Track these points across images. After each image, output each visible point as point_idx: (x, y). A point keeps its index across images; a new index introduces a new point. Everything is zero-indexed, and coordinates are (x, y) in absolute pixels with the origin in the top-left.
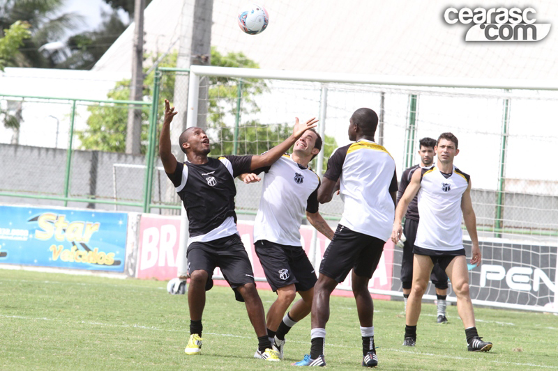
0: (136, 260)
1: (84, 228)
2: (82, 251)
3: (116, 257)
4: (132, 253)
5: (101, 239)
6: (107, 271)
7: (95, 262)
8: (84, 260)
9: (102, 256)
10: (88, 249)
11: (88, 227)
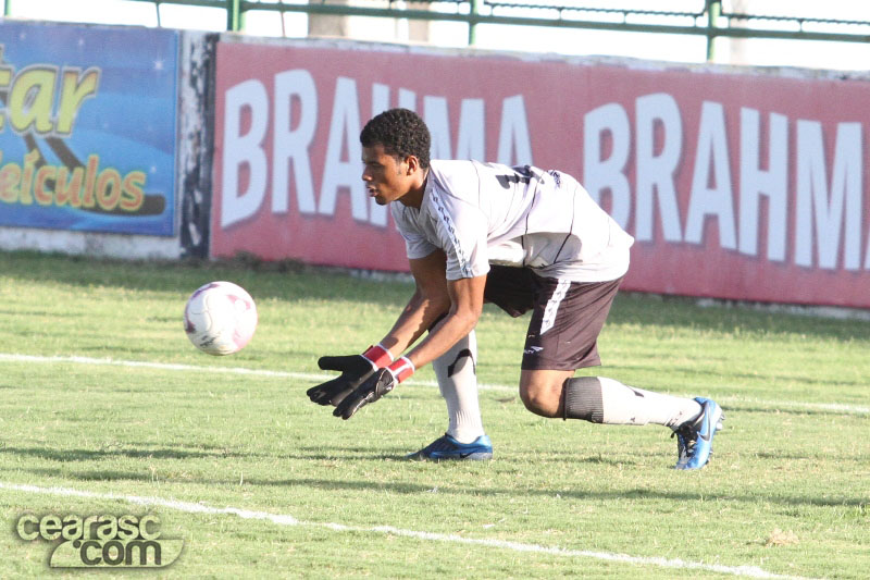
0: (207, 192)
1: (59, 88)
2: (56, 170)
3: (149, 182)
4: (197, 170)
5: (106, 126)
6: (126, 232)
7: (91, 204)
8: (62, 197)
9: (111, 180)
10: (71, 162)
11: (70, 83)
